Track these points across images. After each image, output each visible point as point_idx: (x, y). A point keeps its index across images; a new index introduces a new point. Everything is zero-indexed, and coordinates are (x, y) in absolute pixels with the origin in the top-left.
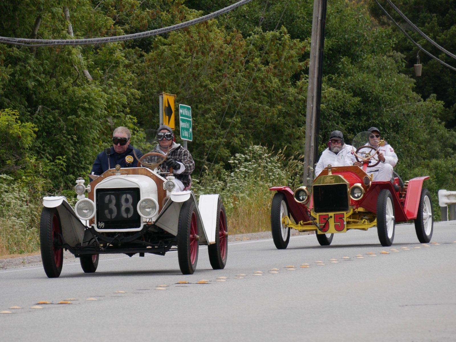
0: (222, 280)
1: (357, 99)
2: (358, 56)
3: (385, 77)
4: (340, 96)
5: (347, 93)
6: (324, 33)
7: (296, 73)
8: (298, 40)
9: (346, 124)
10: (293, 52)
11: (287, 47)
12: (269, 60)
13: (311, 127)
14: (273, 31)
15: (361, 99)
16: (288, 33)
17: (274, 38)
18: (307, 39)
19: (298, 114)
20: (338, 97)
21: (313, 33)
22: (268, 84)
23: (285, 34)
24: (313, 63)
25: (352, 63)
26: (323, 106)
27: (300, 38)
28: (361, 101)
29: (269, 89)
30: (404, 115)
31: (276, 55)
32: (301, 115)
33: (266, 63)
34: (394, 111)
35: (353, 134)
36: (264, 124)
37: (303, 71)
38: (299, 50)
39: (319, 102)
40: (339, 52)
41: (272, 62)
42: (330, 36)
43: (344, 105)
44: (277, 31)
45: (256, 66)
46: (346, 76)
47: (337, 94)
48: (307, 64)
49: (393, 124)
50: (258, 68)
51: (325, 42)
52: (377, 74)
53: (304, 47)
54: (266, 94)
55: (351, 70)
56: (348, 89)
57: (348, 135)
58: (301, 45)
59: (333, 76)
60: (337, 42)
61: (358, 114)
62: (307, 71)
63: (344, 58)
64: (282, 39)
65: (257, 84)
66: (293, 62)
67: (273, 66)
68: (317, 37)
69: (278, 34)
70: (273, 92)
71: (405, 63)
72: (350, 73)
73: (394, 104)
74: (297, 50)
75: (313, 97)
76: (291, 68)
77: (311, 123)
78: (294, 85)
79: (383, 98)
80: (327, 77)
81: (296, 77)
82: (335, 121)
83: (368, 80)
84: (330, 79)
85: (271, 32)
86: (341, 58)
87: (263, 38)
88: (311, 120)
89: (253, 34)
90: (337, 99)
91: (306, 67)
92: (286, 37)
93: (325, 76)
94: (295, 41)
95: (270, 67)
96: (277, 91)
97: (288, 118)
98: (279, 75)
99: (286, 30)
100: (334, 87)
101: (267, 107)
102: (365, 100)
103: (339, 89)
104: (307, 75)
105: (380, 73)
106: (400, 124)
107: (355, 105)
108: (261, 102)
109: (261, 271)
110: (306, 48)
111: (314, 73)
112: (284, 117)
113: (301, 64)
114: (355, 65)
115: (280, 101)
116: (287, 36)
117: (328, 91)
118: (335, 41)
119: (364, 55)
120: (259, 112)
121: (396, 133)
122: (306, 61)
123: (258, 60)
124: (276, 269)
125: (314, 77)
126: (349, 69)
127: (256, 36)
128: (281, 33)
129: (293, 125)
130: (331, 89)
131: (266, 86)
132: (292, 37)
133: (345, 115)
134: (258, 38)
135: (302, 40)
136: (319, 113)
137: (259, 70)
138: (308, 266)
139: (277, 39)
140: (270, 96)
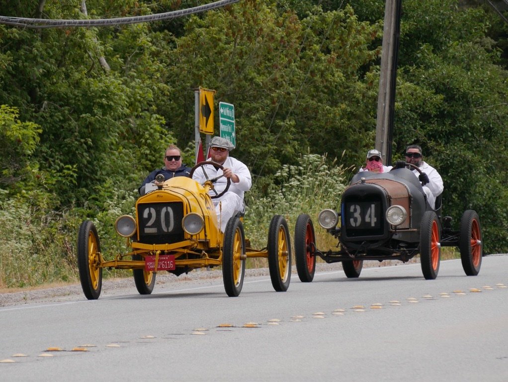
0: (274, 323)
1: (440, 97)
2: (441, 43)
3: (476, 70)
4: (419, 93)
5: (427, 89)
6: (400, 14)
7: (364, 64)
8: (368, 22)
9: (426, 128)
10: (362, 38)
11: (353, 31)
12: (331, 46)
13: (383, 131)
14: (336, 10)
15: (444, 96)
16: (355, 14)
17: (338, 20)
18: (378, 22)
19: (366, 116)
20: (417, 94)
21: (386, 15)
22: (330, 77)
23: (351, 14)
24: (386, 52)
25: (433, 51)
26: (398, 105)
27: (370, 21)
28: (445, 100)
29: (331, 84)
30: (498, 117)
31: (340, 41)
32: (370, 117)
33: (327, 51)
34: (487, 112)
35: (434, 141)
36: (323, 127)
37: (374, 61)
38: (368, 35)
39: (393, 100)
40: (418, 38)
41: (334, 51)
42: (407, 18)
43: (424, 104)
44: (341, 11)
45: (315, 54)
46: (427, 68)
47: (415, 90)
48: (378, 52)
49: (484, 128)
50: (318, 57)
51: (401, 25)
52: (464, 66)
53: (375, 32)
54: (326, 90)
55: (433, 61)
56: (429, 85)
57: (428, 142)
58: (371, 29)
59: (411, 68)
60: (415, 25)
61: (442, 116)
62: (378, 62)
63: (424, 46)
64: (348, 20)
65: (315, 78)
66: (360, 50)
67: (336, 55)
68: (391, 20)
69: (342, 14)
70: (336, 88)
71: (501, 52)
72: (432, 64)
73: (486, 104)
74: (366, 36)
75: (385, 93)
76: (359, 57)
77: (383, 126)
78: (362, 78)
79: (472, 96)
80: (402, 68)
81: (365, 68)
82: (412, 124)
83: (455, 74)
84: (406, 72)
85: (334, 12)
86: (421, 46)
87: (323, 20)
88: (383, 123)
89: (311, 14)
90: (414, 97)
91: (378, 57)
92: (352, 18)
93: (401, 67)
94: (363, 24)
95: (333, 56)
96: (341, 86)
97: (354, 121)
98: (342, 67)
99: (352, 10)
100: (411, 81)
101: (328, 107)
102: (450, 98)
103: (418, 84)
104: (378, 67)
105: (469, 65)
106: (493, 128)
107: (437, 105)
108: (320, 101)
109: (321, 312)
110: (378, 33)
111: (387, 64)
112: (349, 119)
113: (371, 52)
114: (437, 55)
115: (344, 98)
116: (354, 17)
117: (404, 86)
118: (413, 25)
119: (449, 42)
120: (318, 112)
121: (489, 140)
122: (377, 49)
123: (317, 47)
124: (341, 310)
125: (387, 69)
126: (430, 59)
127: (315, 17)
128: (346, 13)
129: (360, 129)
130: (408, 84)
131: (327, 81)
132: (360, 19)
133: (425, 117)
134: (316, 19)
135: (372, 22)
136: (393, 114)
137: (319, 60)
138: (380, 307)
139: (341, 22)
140: (331, 93)
